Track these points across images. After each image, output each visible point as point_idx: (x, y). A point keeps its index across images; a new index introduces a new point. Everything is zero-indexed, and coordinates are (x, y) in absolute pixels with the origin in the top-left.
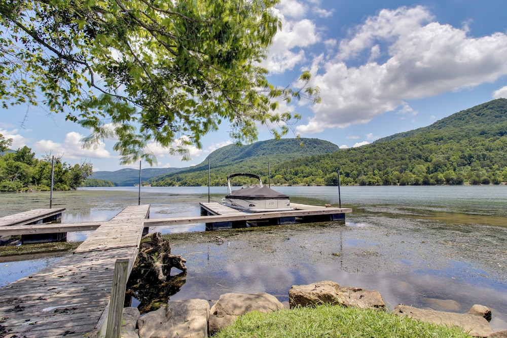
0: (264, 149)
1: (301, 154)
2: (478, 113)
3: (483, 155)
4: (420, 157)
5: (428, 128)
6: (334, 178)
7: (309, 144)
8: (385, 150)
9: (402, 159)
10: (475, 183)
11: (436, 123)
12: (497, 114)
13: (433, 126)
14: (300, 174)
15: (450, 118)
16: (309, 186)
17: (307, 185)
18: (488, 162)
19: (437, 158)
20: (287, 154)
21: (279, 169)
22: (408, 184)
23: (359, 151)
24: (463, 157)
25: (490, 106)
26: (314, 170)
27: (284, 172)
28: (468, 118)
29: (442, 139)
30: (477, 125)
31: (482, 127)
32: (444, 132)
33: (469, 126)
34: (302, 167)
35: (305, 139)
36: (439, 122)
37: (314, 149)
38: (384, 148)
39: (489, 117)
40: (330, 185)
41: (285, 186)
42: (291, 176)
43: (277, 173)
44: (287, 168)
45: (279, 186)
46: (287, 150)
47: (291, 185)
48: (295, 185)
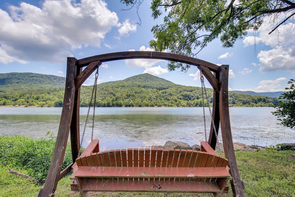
0: (19, 79)
1: (51, 86)
2: (140, 77)
3: (133, 95)
4: (112, 93)
5: (123, 80)
6: (60, 103)
7: (59, 80)
8: (99, 89)
9: (105, 94)
10: (126, 106)
11: (126, 79)
12: (145, 79)
14: (40, 99)
15: (131, 78)
16: (42, 107)
17: (40, 106)
18: (134, 98)
19: (118, 95)
20: (40, 85)
21: (24, 95)
22: (101, 106)
23: (86, 88)
24: (127, 95)
25: (143, 76)
26: (52, 97)
27: (28, 98)
28: (136, 79)
29: (124, 86)
30: (138, 82)
31: (139, 84)
32: (126, 84)
33: (136, 82)
34: (43, 95)
35: (56, 76)
36: (127, 79)
37: (62, 84)
38: (99, 88)
39: (143, 80)
40: (57, 107)
41: (23, 107)
42: (33, 100)
43: (21, 97)
44: (32, 94)
45: (17, 107)
46: (40, 82)
47: (27, 107)
48: (30, 106)
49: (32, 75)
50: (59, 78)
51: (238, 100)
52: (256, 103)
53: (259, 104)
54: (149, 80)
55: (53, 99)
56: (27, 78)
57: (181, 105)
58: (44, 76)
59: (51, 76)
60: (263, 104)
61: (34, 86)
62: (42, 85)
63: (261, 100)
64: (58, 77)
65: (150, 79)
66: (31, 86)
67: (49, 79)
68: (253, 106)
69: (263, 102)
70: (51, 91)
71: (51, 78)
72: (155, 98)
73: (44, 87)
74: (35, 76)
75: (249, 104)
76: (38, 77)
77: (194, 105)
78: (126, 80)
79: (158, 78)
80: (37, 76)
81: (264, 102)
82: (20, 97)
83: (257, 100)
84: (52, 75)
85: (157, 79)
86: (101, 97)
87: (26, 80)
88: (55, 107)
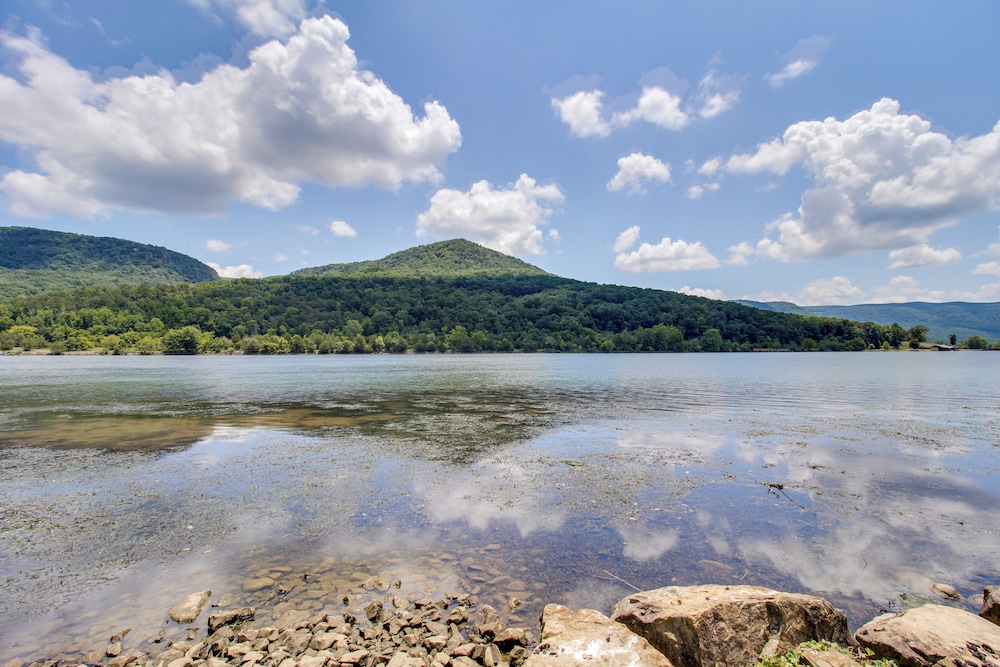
1: (114, 278)
2: (438, 252)
3: (434, 311)
4: (357, 307)
6: (188, 338)
7: (140, 256)
9: (331, 309)
10: (419, 350)
11: (388, 257)
12: (457, 258)
13: (384, 261)
14: (96, 326)
16: (116, 353)
17: (111, 352)
18: (438, 322)
19: (380, 311)
20: (68, 273)
21: (26, 310)
22: (332, 352)
23: (257, 285)
24: (412, 314)
25: (451, 246)
26: (142, 317)
27: (46, 320)
28: (426, 257)
29: (391, 282)
30: (435, 269)
31: (440, 274)
33: (426, 270)
34: (105, 310)
35: (130, 242)
37: (155, 271)
39: (449, 261)
40: (176, 353)
41: (41, 354)
42: (68, 328)
43: (19, 319)
44: (58, 307)
45: (18, 354)
46: (68, 262)
47: (59, 354)
48: (72, 353)
49: (36, 237)
50: (142, 250)
51: (765, 330)
52: (818, 339)
53: (826, 341)
54: (472, 261)
55: (148, 325)
56: (15, 249)
57: (598, 346)
58: (84, 240)
59: (110, 242)
60: (835, 341)
61: (47, 278)
62: (78, 275)
63: (829, 331)
64: (138, 245)
65: (474, 259)
66: (35, 278)
67: (101, 252)
68: (809, 349)
69: (836, 335)
70: (127, 296)
71: (110, 247)
72: (506, 321)
73: (88, 281)
74: (48, 242)
75: (799, 343)
76: (58, 244)
77: (640, 345)
78: (389, 261)
79: (497, 256)
80: (56, 239)
81: (840, 337)
82: (14, 318)
83: (819, 330)
84: (114, 239)
85: (496, 258)
86: (320, 319)
87: (11, 254)
88: (166, 353)
